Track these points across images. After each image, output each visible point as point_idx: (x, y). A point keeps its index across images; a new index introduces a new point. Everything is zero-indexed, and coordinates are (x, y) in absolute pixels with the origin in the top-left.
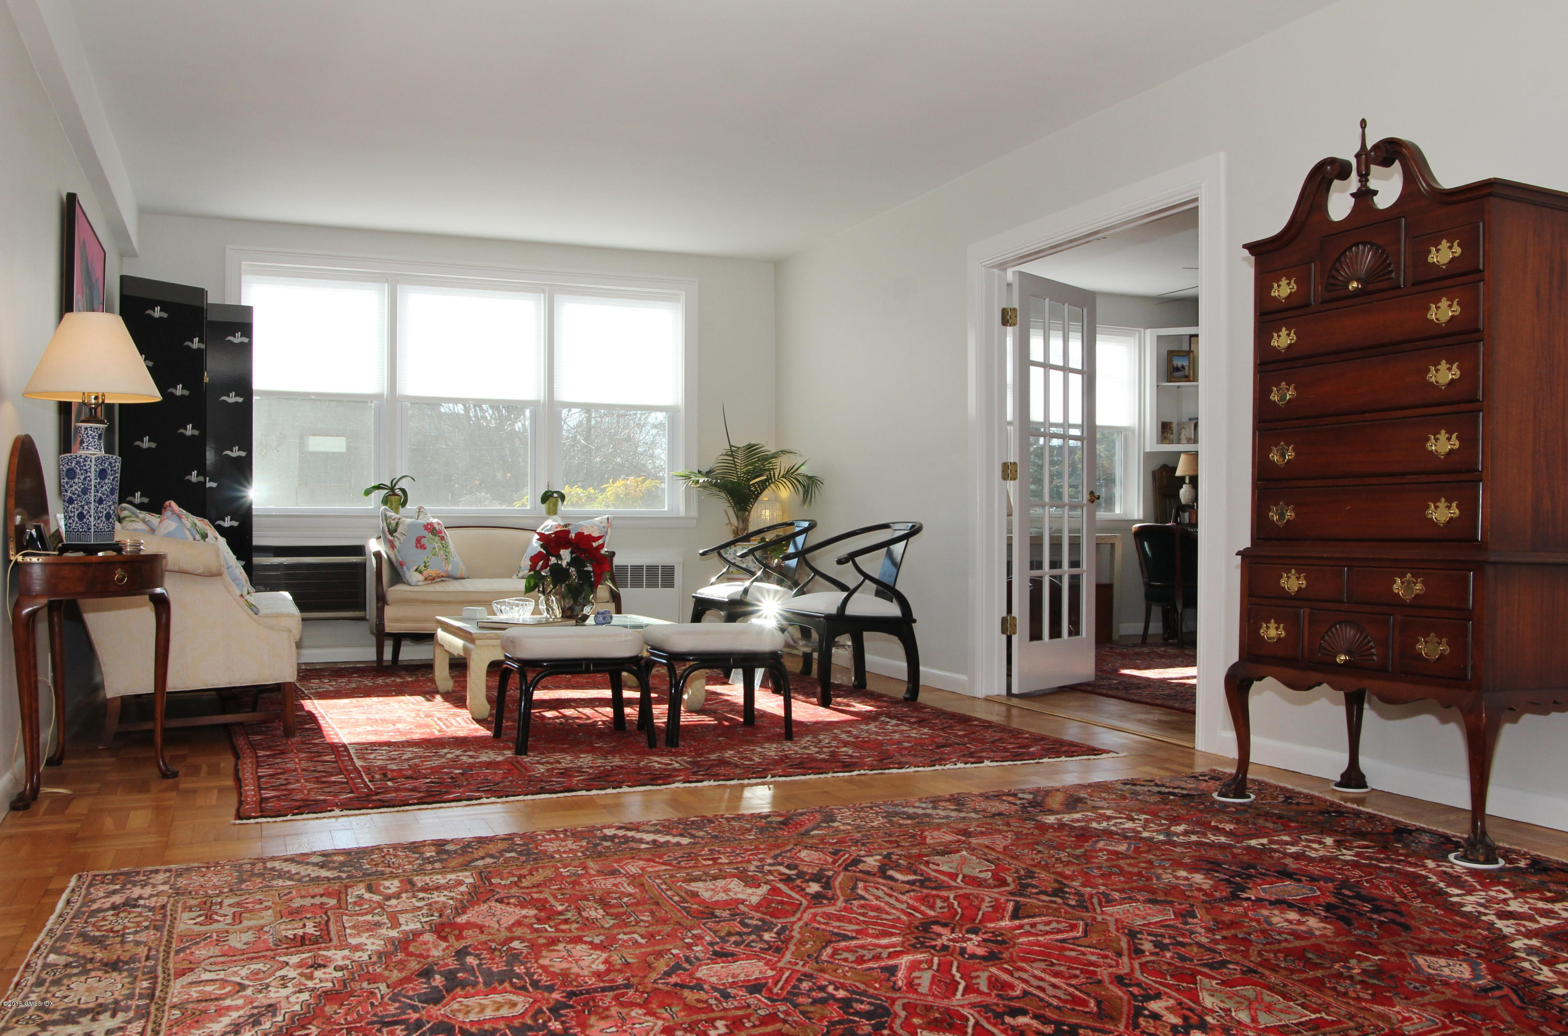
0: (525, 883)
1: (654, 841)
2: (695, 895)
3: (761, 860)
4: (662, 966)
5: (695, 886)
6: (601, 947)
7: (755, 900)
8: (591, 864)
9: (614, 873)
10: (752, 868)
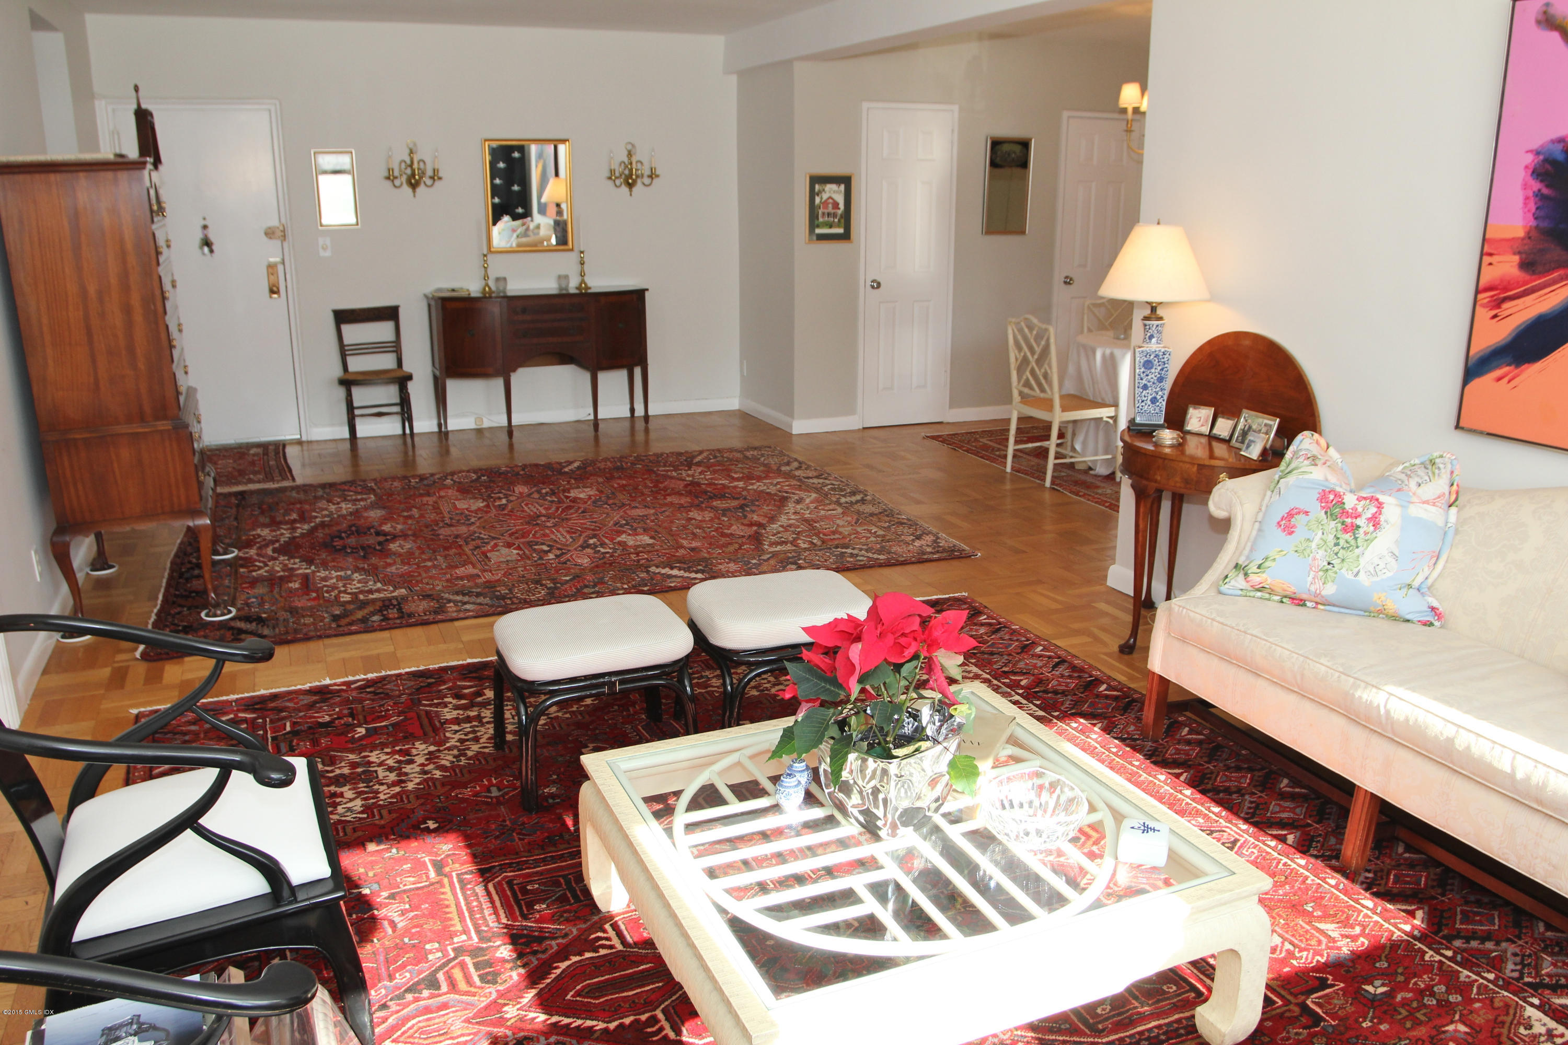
0: (737, 546)
1: (672, 568)
2: (652, 538)
3: (611, 556)
4: (667, 513)
5: (651, 541)
6: (691, 519)
7: (624, 536)
8: (706, 555)
9: (693, 549)
10: (618, 552)
